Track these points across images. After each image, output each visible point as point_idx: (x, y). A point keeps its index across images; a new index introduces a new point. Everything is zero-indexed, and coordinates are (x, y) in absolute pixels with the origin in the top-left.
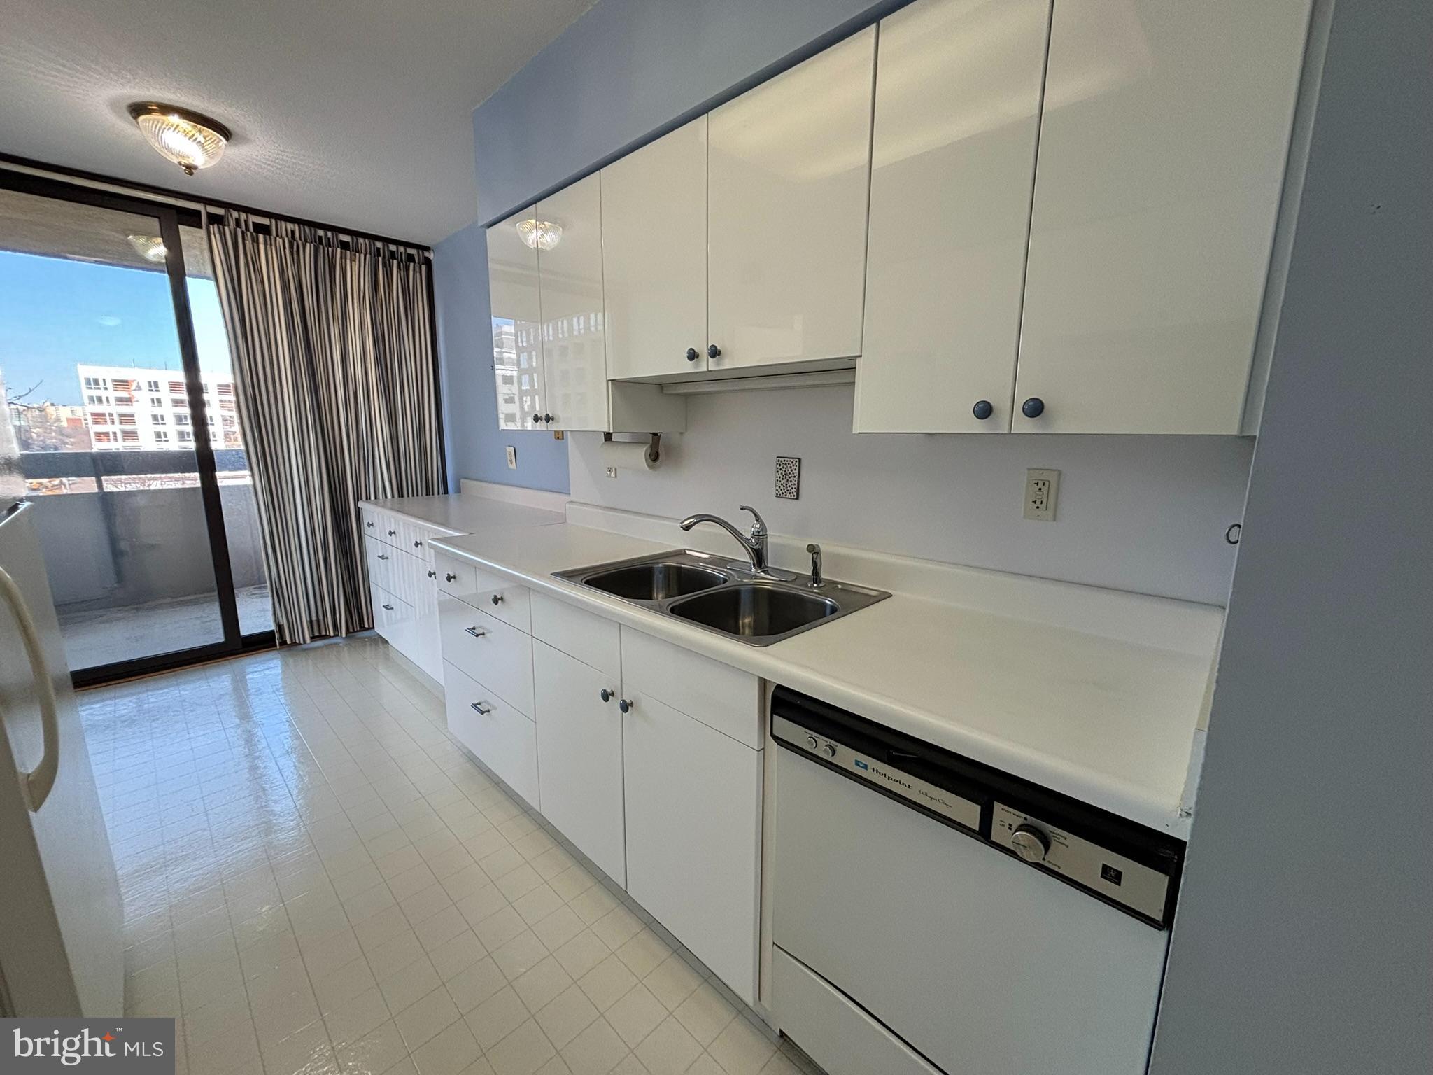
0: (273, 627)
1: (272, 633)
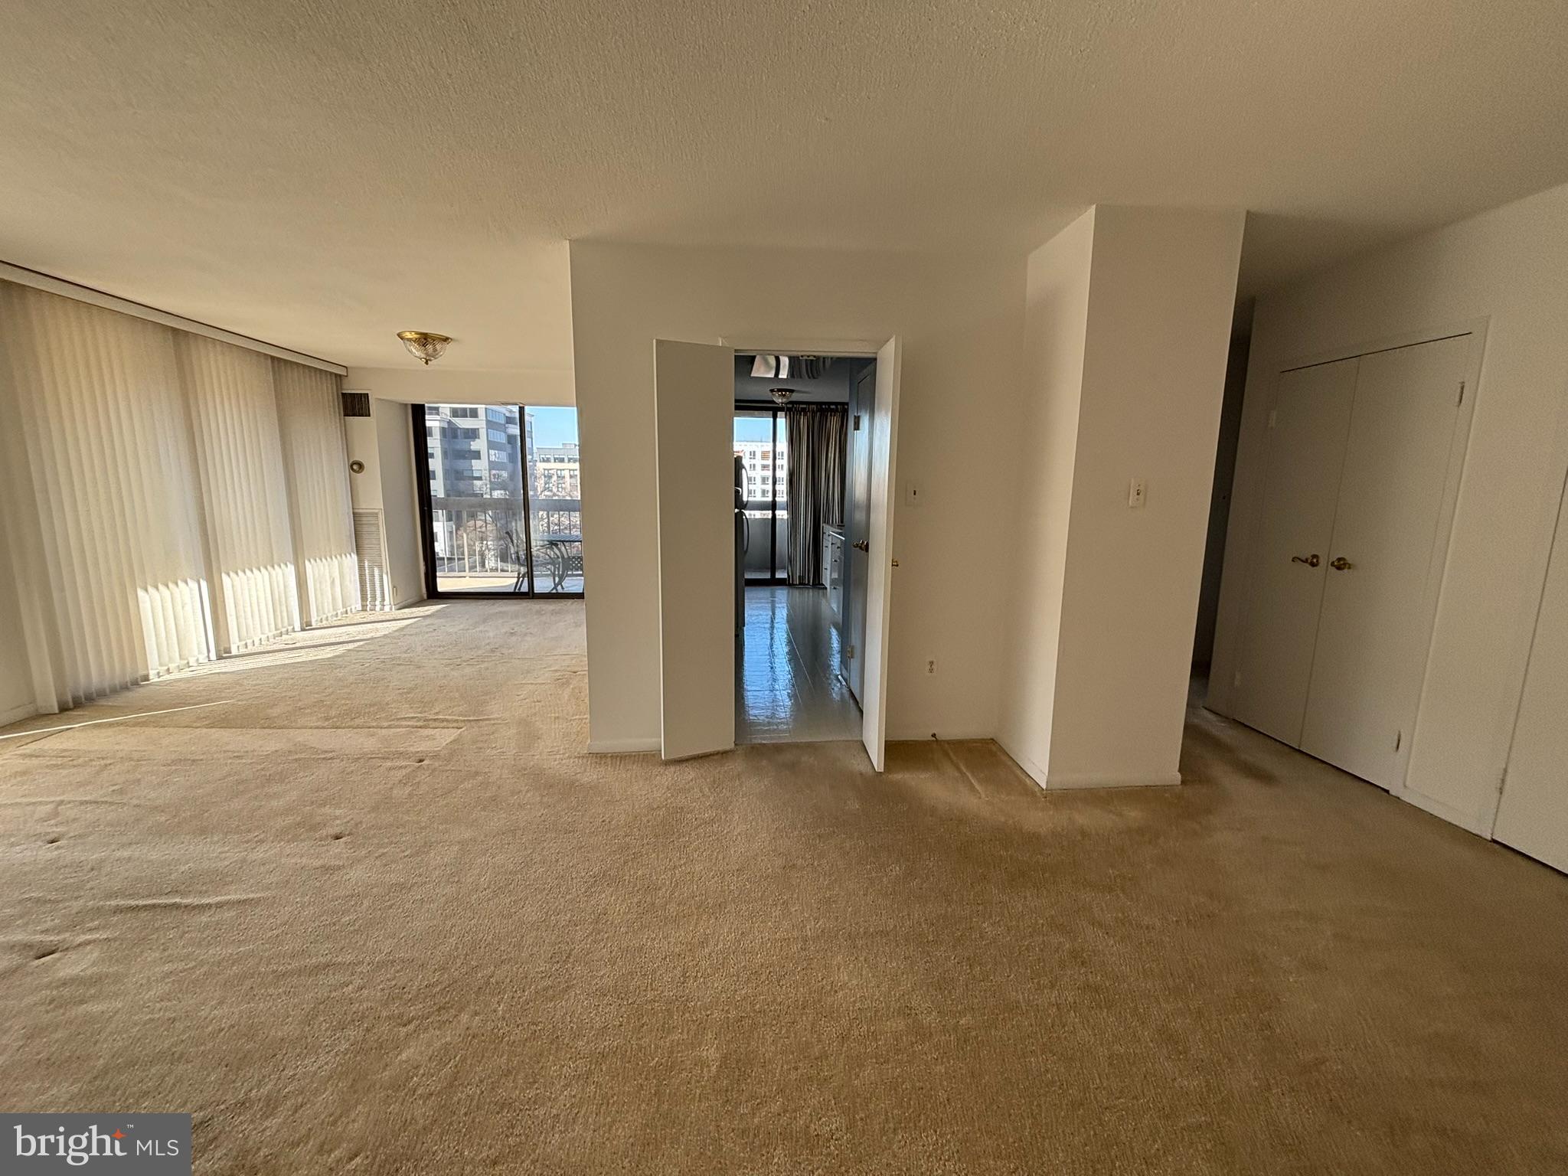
0: (786, 577)
1: (785, 579)
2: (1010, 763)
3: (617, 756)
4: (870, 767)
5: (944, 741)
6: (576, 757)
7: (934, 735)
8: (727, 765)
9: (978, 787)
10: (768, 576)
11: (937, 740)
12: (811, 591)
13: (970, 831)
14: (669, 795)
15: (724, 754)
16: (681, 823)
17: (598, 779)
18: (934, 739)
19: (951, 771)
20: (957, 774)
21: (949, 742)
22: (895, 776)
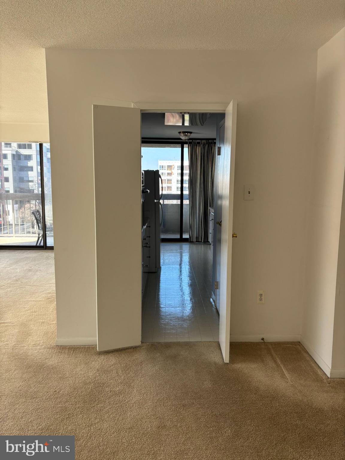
0: (189, 237)
2: (308, 358)
3: (72, 348)
4: (221, 359)
5: (268, 343)
6: (48, 348)
7: (263, 339)
8: (135, 355)
9: (287, 375)
10: (178, 236)
11: (264, 342)
12: (203, 245)
13: (278, 406)
14: (98, 374)
15: (134, 349)
16: (101, 394)
17: (58, 363)
18: (263, 341)
19: (271, 364)
20: (274, 365)
21: (271, 343)
22: (236, 365)
